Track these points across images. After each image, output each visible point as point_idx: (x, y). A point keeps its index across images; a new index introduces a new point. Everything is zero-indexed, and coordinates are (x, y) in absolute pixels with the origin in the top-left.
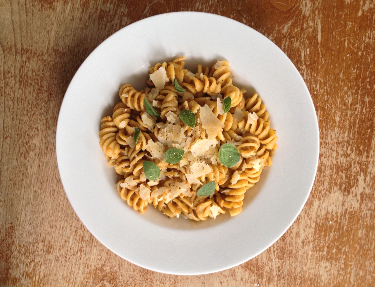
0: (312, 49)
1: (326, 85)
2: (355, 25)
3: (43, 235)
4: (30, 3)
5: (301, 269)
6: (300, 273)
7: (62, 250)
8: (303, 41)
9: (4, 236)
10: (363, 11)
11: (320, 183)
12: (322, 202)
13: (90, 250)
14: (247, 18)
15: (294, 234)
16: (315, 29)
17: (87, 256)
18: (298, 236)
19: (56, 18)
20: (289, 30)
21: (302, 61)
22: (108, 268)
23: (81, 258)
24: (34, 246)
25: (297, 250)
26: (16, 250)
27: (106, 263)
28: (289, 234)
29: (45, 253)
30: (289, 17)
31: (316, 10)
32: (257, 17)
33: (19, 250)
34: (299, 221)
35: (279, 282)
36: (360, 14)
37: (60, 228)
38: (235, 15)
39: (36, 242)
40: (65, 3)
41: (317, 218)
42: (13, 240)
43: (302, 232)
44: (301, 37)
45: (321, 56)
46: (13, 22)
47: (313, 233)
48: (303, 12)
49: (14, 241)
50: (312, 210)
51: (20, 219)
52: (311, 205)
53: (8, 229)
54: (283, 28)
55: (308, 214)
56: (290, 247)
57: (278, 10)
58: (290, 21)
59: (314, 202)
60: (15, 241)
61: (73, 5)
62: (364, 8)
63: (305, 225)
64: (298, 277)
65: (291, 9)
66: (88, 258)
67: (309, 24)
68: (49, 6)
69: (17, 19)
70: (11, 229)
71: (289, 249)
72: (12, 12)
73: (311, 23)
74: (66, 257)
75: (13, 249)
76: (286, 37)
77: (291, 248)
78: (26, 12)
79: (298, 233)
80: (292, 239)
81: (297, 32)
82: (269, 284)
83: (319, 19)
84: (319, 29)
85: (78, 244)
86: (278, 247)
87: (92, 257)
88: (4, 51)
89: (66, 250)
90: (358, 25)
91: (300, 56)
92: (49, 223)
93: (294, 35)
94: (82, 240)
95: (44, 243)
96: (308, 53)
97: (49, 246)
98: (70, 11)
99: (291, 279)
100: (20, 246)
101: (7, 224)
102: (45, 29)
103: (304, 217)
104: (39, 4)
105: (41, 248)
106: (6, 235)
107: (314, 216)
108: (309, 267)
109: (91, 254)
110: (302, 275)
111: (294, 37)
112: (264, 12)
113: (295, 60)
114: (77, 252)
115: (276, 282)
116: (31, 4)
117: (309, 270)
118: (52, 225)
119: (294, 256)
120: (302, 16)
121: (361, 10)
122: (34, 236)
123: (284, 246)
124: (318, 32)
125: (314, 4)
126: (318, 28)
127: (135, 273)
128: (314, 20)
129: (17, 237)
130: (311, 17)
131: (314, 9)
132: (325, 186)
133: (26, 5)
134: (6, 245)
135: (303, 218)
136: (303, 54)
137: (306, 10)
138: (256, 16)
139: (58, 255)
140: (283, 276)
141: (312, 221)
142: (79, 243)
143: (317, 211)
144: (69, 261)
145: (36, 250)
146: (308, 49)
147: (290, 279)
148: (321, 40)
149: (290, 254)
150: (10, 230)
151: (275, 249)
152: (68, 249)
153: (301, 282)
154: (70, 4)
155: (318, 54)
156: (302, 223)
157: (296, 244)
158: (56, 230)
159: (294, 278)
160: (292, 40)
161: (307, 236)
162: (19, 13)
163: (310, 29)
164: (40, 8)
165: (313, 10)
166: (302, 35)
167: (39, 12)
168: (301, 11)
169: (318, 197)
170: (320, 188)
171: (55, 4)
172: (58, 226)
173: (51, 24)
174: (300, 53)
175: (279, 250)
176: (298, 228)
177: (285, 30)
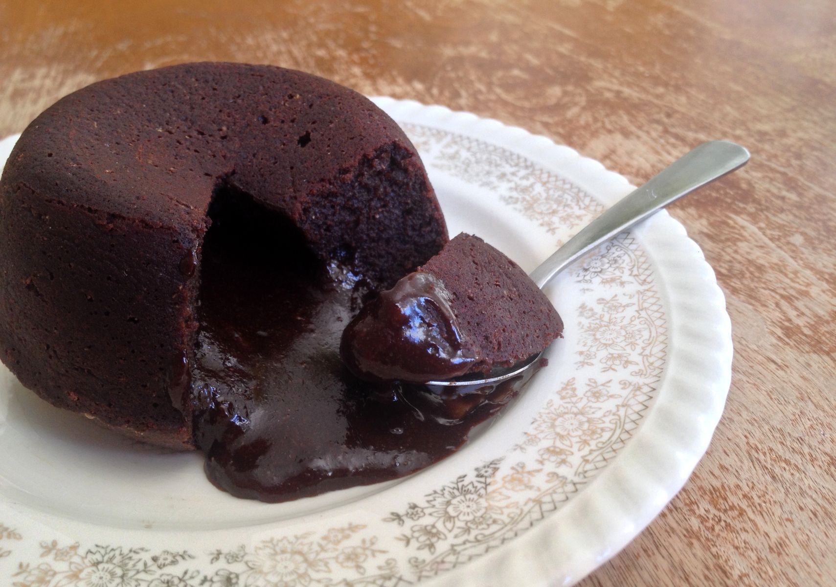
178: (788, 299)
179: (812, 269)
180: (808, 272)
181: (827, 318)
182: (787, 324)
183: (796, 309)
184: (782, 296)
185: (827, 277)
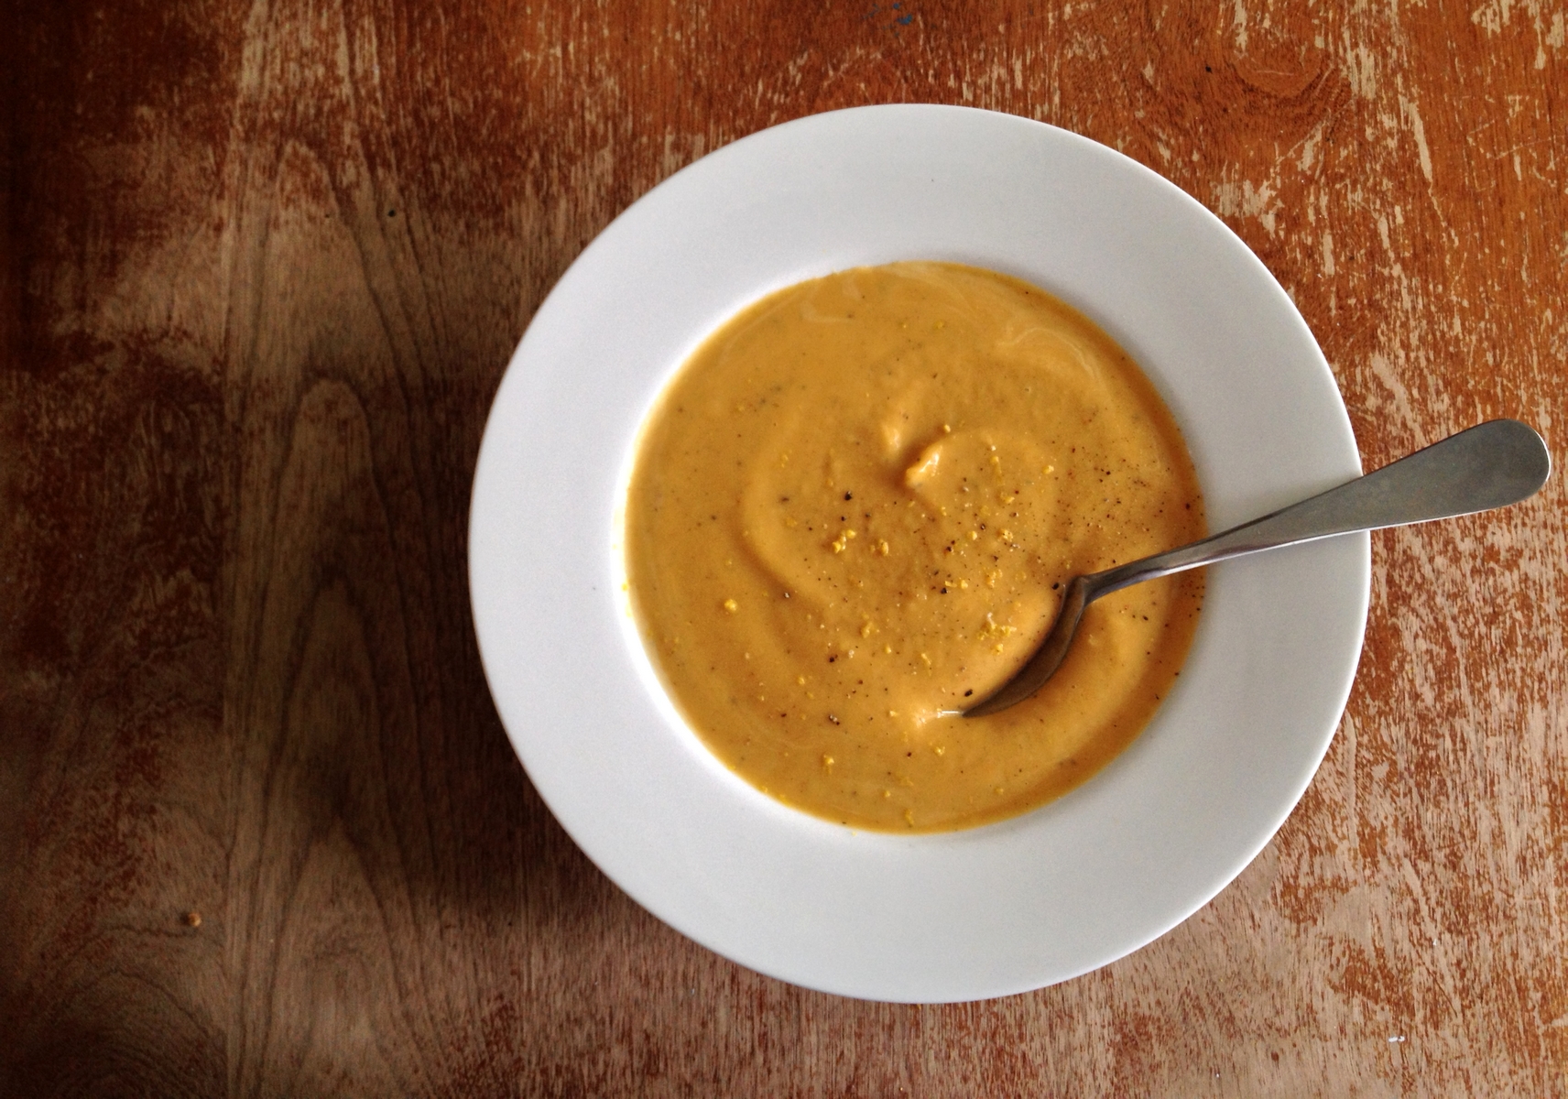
0: (1409, 207)
1: (1483, 318)
2: (1532, 101)
3: (620, 1015)
4: (424, 223)
5: (1534, 952)
6: (1533, 966)
7: (697, 1057)
8: (1375, 185)
9: (483, 1047)
10: (1549, 50)
11: (1533, 647)
12: (1554, 711)
13: (795, 1035)
14: (1173, 141)
15: (1485, 837)
16: (1406, 138)
17: (790, 1058)
18: (1498, 841)
19: (523, 259)
20: (1321, 158)
21: (1386, 251)
22: (872, 1086)
23: (769, 1072)
24: (594, 1062)
25: (1506, 892)
26: (533, 1089)
27: (862, 1071)
28: (1468, 843)
29: (638, 1079)
30: (1310, 114)
31: (1394, 73)
32: (1206, 131)
33: (546, 1085)
34: (1492, 791)
35: (1468, 1013)
36: (1541, 61)
37: (674, 979)
38: (1128, 138)
39: (601, 1047)
40: (545, 202)
41: (1548, 767)
42: (516, 1054)
43: (1509, 825)
44: (1364, 171)
45: (1444, 224)
46: (376, 298)
47: (1548, 820)
48: (1355, 88)
49: (520, 1059)
50: (1526, 746)
51: (529, 976)
52: (1520, 729)
53: (492, 1021)
54: (1300, 153)
55: (1518, 761)
56: (1480, 884)
57: (1269, 96)
58: (1319, 127)
59: (1529, 715)
60: (525, 1056)
61: (576, 206)
62: (1549, 41)
63: (1515, 799)
64: (1530, 983)
65: (1312, 86)
66: (795, 1067)
67: (1382, 123)
68: (491, 222)
69: (391, 286)
70: (501, 1018)
71: (1478, 891)
72: (365, 264)
73: (1388, 122)
74: (716, 1080)
75: (522, 1087)
76: (1317, 182)
77: (1486, 887)
78: (417, 255)
79: (1497, 831)
80: (1483, 856)
81: (1347, 158)
82: (1436, 1027)
83: (1410, 101)
84: (1420, 137)
85: (749, 1024)
86: (1441, 892)
87: (809, 1061)
88: (364, 402)
89: (712, 1052)
90: (1541, 99)
91: (1375, 235)
92: (634, 971)
93: (1342, 171)
94: (761, 1006)
95: (631, 1043)
96: (1400, 220)
97: (649, 1051)
98: (568, 228)
99: (1509, 992)
100: (544, 1072)
101: (484, 1003)
102: (494, 304)
103: (1507, 774)
104: (456, 222)
105: (622, 1063)
106: (488, 1044)
107: (1539, 764)
108: (1559, 939)
109: (802, 1049)
110: (1541, 971)
111: (1342, 177)
112: (1225, 110)
113: (1363, 252)
114: (753, 1053)
115: (1460, 1015)
116: (429, 227)
117: (1562, 951)
118: (647, 976)
119: (1501, 914)
120: (1352, 101)
121: (1540, 48)
122: (589, 1026)
123: (1460, 885)
124: (1416, 146)
125: (1385, 55)
126: (1413, 134)
127: (971, 1085)
128: (1394, 109)
129: (529, 1040)
130: (1385, 102)
131: (1389, 71)
132: (1553, 655)
133: (410, 231)
134: (496, 1077)
135: (1503, 779)
136: (1383, 228)
137: (1364, 82)
138: (1201, 129)
139: (688, 1077)
140: (1478, 990)
141: (1536, 781)
142: (751, 1018)
143: (1543, 744)
144: (728, 1089)
145: (605, 1073)
146: (1398, 209)
147: (1504, 996)
148: (1434, 170)
149: (1485, 908)
150: (498, 1023)
151: (1433, 902)
152: (716, 1047)
153: (1544, 998)
154: (563, 204)
155: (1434, 216)
156: (1505, 794)
157: (1498, 870)
158: (661, 988)
159: (1519, 989)
160: (1338, 186)
161: (1529, 837)
162: (393, 261)
163: (1389, 140)
164: (461, 237)
165: (1385, 76)
166: (1368, 166)
167: (462, 250)
168: (1347, 85)
169: (1537, 696)
170: (1539, 665)
171: (511, 212)
172: (669, 973)
173: (512, 284)
174: (1372, 226)
175: (1448, 905)
176: (1496, 815)
177: (1307, 161)
178: (1314, 850)
179: (1362, 817)
180: (1356, 821)
181: (1328, 883)
182: (1291, 881)
183: (1312, 866)
184: (1312, 846)
185: (1367, 831)
